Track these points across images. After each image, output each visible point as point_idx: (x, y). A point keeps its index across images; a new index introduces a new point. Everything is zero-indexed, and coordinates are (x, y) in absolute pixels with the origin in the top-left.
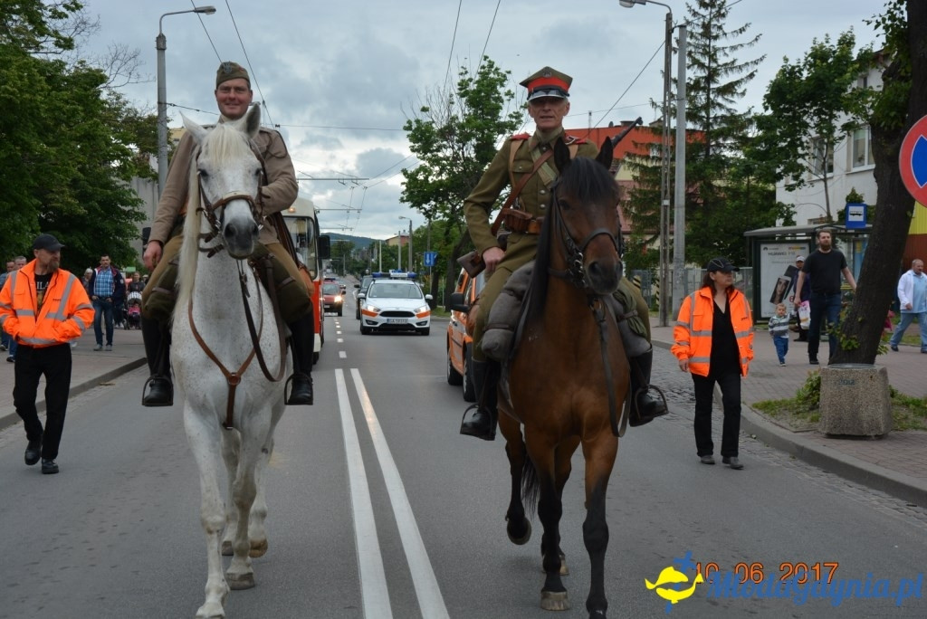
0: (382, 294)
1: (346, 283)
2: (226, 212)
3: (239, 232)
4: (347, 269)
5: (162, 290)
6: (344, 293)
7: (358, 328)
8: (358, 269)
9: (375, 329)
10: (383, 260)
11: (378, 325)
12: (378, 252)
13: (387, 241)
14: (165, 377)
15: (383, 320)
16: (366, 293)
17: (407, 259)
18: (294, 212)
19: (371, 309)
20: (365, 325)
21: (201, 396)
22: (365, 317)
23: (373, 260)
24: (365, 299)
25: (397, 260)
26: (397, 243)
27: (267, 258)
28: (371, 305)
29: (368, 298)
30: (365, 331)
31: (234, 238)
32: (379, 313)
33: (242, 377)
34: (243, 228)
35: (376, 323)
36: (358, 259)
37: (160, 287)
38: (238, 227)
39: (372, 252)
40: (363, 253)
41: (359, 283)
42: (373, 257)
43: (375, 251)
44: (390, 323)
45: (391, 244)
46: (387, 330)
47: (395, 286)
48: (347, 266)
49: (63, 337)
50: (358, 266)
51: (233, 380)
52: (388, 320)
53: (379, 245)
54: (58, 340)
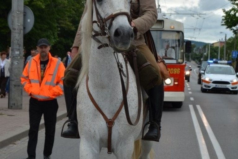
0: (213, 72)
1: (191, 66)
2: (114, 22)
3: (124, 34)
4: (192, 58)
5: (73, 70)
6: (191, 70)
7: (200, 89)
8: (197, 58)
9: (209, 90)
10: (210, 54)
11: (210, 88)
12: (208, 50)
13: (213, 44)
14: (75, 121)
15: (213, 86)
16: (205, 71)
17: (223, 54)
18: (173, 28)
19: (207, 79)
20: (204, 87)
21: (93, 131)
22: (204, 83)
23: (205, 54)
24: (204, 74)
25: (217, 54)
26: (218, 45)
27: (134, 51)
28: (207, 77)
29: (206, 74)
30: (204, 91)
31: (120, 37)
32: (212, 81)
33: (115, 121)
34: (126, 32)
35: (209, 87)
36: (197, 53)
37: (73, 67)
38: (123, 31)
39: (205, 49)
40: (200, 50)
41: (199, 65)
42: (205, 52)
43: (207, 49)
44: (217, 87)
45: (215, 46)
46: (215, 91)
47: (220, 68)
48: (192, 56)
49: (54, 95)
50: (197, 56)
51: (110, 123)
52: (216, 86)
53: (208, 46)
54: (51, 97)
